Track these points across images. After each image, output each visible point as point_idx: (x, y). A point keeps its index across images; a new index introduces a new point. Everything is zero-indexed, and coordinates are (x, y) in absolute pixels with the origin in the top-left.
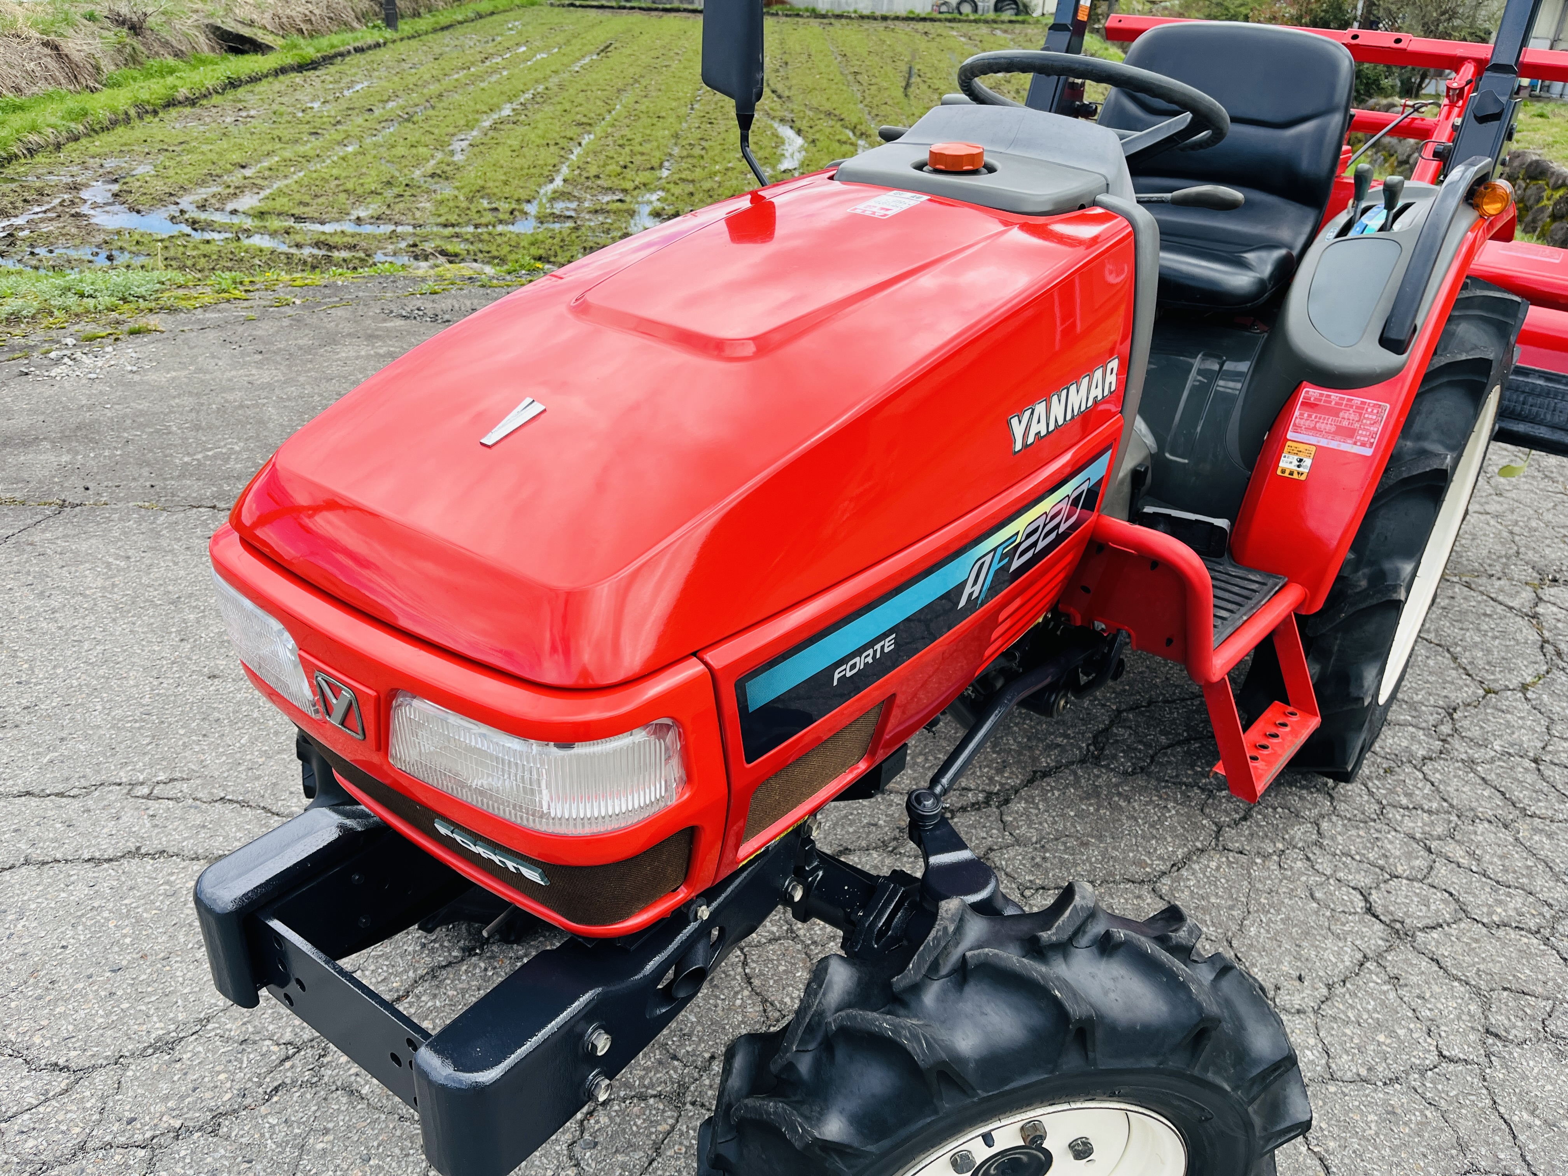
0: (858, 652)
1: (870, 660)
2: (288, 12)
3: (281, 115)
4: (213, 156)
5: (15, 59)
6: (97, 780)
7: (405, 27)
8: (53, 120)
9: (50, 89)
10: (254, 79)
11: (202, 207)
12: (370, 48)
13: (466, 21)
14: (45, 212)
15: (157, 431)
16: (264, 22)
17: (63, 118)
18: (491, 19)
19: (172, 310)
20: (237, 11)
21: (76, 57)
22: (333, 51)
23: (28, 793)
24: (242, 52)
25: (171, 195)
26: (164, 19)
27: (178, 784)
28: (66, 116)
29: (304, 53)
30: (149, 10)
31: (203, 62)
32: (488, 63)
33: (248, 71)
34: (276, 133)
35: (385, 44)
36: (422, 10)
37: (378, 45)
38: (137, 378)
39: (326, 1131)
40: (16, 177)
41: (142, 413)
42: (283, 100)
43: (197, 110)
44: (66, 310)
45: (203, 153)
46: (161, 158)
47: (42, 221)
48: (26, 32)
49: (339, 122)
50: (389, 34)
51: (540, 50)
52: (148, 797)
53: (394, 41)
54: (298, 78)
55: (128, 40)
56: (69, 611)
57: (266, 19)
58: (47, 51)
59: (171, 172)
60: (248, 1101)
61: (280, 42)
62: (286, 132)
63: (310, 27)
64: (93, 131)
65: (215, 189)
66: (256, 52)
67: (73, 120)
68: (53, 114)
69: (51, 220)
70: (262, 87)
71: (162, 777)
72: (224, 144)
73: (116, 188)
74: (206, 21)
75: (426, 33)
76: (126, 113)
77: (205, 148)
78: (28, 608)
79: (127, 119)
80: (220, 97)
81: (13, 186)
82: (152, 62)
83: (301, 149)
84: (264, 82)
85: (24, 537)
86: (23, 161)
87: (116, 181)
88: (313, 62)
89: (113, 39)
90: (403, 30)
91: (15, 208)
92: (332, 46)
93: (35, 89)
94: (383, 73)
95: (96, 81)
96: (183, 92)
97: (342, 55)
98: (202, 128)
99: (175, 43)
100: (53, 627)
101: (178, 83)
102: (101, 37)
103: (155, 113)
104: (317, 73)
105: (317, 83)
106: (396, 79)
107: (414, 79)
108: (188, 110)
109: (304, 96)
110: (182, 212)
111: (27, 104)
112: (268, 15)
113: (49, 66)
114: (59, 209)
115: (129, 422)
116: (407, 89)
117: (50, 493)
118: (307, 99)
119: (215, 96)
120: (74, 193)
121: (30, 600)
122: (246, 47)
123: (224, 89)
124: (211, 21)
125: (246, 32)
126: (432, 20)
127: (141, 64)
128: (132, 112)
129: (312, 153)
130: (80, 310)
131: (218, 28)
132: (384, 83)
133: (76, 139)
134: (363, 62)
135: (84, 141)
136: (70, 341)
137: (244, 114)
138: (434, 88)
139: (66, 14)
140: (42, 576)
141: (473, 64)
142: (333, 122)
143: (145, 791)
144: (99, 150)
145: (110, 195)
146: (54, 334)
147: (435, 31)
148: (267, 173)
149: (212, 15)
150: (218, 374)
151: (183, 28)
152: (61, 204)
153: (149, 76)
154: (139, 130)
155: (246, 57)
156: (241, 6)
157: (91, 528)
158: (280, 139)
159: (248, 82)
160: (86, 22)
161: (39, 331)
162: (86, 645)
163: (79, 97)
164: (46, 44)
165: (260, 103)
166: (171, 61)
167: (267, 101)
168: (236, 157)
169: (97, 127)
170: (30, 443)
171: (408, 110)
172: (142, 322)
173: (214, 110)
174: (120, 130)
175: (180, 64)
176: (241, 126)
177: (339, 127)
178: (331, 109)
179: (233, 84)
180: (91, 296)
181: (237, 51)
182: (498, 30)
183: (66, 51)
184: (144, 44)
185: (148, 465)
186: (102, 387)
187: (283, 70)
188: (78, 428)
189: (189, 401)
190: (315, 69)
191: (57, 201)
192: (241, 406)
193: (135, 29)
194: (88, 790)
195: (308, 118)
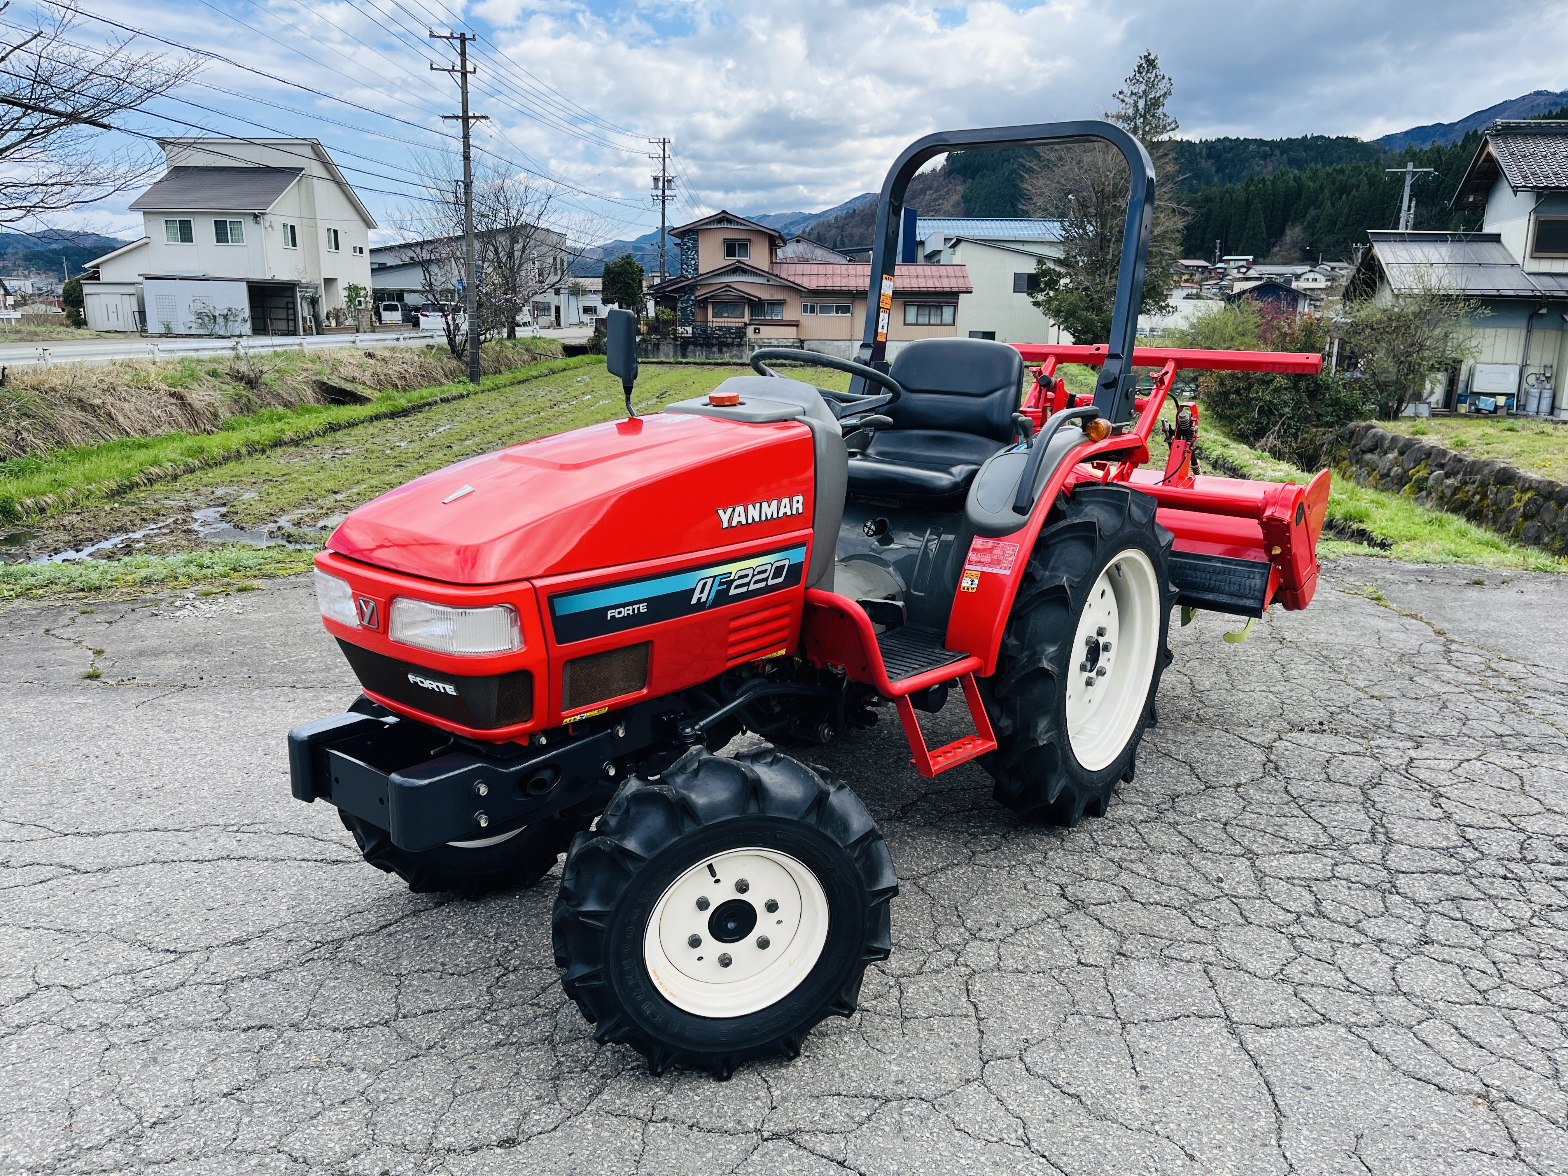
0: (624, 605)
1: (631, 612)
2: (386, 371)
3: (373, 452)
4: (311, 485)
5: (145, 407)
6: (204, 823)
7: (487, 382)
8: (172, 456)
9: (172, 431)
10: (352, 425)
11: (298, 524)
12: (454, 398)
13: (540, 376)
14: (160, 528)
15: (256, 647)
16: (364, 379)
17: (182, 454)
18: (562, 374)
19: (271, 576)
20: (342, 370)
21: (197, 405)
22: (422, 402)
23: (156, 830)
24: (343, 403)
25: (272, 515)
26: (277, 375)
27: (257, 826)
28: (186, 452)
29: (397, 403)
30: (265, 369)
31: (308, 411)
32: (556, 408)
33: (347, 418)
34: (367, 466)
35: (468, 395)
36: (503, 368)
37: (462, 396)
38: (241, 617)
39: (337, 978)
40: (136, 501)
41: (244, 637)
42: (374, 440)
43: (300, 449)
44: (189, 576)
45: (302, 482)
46: (266, 486)
47: (157, 535)
48: (156, 385)
49: (421, 457)
50: (471, 387)
51: (603, 397)
52: (237, 831)
53: (476, 393)
54: (390, 424)
55: (244, 392)
56: (187, 740)
57: (367, 377)
58: (174, 401)
59: (273, 497)
60: (290, 965)
61: (377, 394)
62: (375, 465)
63: (404, 383)
64: (208, 465)
65: (309, 511)
66: (355, 403)
67: (190, 456)
68: (173, 451)
69: (165, 534)
70: (359, 431)
71: (246, 822)
72: (322, 475)
73: (224, 510)
74: (314, 378)
75: (505, 386)
76: (238, 452)
77: (304, 479)
78: (159, 738)
79: (238, 456)
80: (320, 439)
81: (133, 508)
82: (263, 410)
83: (386, 478)
84: (360, 427)
85: (156, 701)
86: (143, 488)
87: (224, 505)
88: (404, 410)
89: (231, 391)
90: (484, 384)
91: (134, 525)
92: (422, 398)
93: (159, 431)
94: (463, 417)
95: (213, 425)
96: (289, 434)
97: (429, 404)
98: (303, 463)
99: (285, 396)
100: (176, 748)
101: (286, 427)
102: (220, 390)
103: (263, 451)
104: (407, 419)
105: (406, 427)
106: (475, 422)
107: (490, 422)
108: (292, 449)
109: (393, 438)
110: (279, 528)
111: (151, 443)
112: (368, 374)
113: (174, 413)
114: (173, 526)
115: (234, 642)
116: (483, 431)
117: (174, 680)
118: (396, 439)
119: (316, 438)
120: (187, 514)
121: (160, 734)
122: (347, 399)
123: (324, 433)
124: (318, 378)
125: (348, 386)
126: (511, 376)
127: (254, 412)
128: (243, 450)
129: (396, 481)
130: (199, 576)
131: (324, 384)
132: (464, 426)
133: (192, 471)
134: (447, 410)
135: (198, 473)
136: (191, 596)
137: (341, 452)
138: (507, 429)
139: (193, 371)
140: (169, 721)
141: (543, 409)
142: (416, 456)
143: (235, 828)
144: (211, 480)
145: (218, 515)
146: (178, 592)
147: (512, 384)
148: (355, 497)
149: (320, 373)
150: (304, 614)
151: (295, 384)
152: (175, 522)
153: (260, 421)
154: (249, 465)
155: (347, 407)
156: (345, 366)
157: (205, 697)
158: (369, 471)
159: (346, 427)
160: (209, 378)
161: (166, 591)
162: (199, 757)
163: (197, 438)
164: (172, 395)
165: (355, 443)
166: (280, 409)
167: (362, 442)
168: (330, 485)
169: (211, 463)
170: (160, 654)
171: (482, 446)
172: (248, 583)
173: (315, 449)
174: (231, 464)
175: (289, 412)
176: (337, 461)
177: (421, 461)
178: (417, 447)
179: (333, 428)
180: (208, 567)
181: (338, 402)
182: (568, 383)
183: (190, 400)
184: (258, 396)
185: (247, 665)
186: (215, 623)
187: (377, 417)
188: (197, 645)
189: (281, 630)
190: (405, 416)
191: (171, 520)
192: (319, 632)
193: (252, 383)
194: (196, 829)
195: (395, 454)
